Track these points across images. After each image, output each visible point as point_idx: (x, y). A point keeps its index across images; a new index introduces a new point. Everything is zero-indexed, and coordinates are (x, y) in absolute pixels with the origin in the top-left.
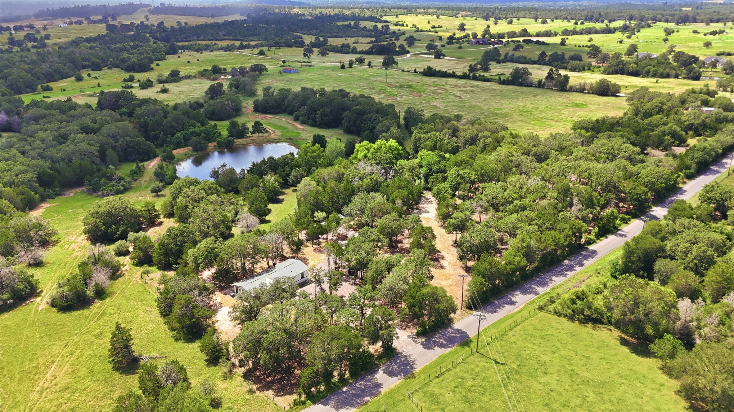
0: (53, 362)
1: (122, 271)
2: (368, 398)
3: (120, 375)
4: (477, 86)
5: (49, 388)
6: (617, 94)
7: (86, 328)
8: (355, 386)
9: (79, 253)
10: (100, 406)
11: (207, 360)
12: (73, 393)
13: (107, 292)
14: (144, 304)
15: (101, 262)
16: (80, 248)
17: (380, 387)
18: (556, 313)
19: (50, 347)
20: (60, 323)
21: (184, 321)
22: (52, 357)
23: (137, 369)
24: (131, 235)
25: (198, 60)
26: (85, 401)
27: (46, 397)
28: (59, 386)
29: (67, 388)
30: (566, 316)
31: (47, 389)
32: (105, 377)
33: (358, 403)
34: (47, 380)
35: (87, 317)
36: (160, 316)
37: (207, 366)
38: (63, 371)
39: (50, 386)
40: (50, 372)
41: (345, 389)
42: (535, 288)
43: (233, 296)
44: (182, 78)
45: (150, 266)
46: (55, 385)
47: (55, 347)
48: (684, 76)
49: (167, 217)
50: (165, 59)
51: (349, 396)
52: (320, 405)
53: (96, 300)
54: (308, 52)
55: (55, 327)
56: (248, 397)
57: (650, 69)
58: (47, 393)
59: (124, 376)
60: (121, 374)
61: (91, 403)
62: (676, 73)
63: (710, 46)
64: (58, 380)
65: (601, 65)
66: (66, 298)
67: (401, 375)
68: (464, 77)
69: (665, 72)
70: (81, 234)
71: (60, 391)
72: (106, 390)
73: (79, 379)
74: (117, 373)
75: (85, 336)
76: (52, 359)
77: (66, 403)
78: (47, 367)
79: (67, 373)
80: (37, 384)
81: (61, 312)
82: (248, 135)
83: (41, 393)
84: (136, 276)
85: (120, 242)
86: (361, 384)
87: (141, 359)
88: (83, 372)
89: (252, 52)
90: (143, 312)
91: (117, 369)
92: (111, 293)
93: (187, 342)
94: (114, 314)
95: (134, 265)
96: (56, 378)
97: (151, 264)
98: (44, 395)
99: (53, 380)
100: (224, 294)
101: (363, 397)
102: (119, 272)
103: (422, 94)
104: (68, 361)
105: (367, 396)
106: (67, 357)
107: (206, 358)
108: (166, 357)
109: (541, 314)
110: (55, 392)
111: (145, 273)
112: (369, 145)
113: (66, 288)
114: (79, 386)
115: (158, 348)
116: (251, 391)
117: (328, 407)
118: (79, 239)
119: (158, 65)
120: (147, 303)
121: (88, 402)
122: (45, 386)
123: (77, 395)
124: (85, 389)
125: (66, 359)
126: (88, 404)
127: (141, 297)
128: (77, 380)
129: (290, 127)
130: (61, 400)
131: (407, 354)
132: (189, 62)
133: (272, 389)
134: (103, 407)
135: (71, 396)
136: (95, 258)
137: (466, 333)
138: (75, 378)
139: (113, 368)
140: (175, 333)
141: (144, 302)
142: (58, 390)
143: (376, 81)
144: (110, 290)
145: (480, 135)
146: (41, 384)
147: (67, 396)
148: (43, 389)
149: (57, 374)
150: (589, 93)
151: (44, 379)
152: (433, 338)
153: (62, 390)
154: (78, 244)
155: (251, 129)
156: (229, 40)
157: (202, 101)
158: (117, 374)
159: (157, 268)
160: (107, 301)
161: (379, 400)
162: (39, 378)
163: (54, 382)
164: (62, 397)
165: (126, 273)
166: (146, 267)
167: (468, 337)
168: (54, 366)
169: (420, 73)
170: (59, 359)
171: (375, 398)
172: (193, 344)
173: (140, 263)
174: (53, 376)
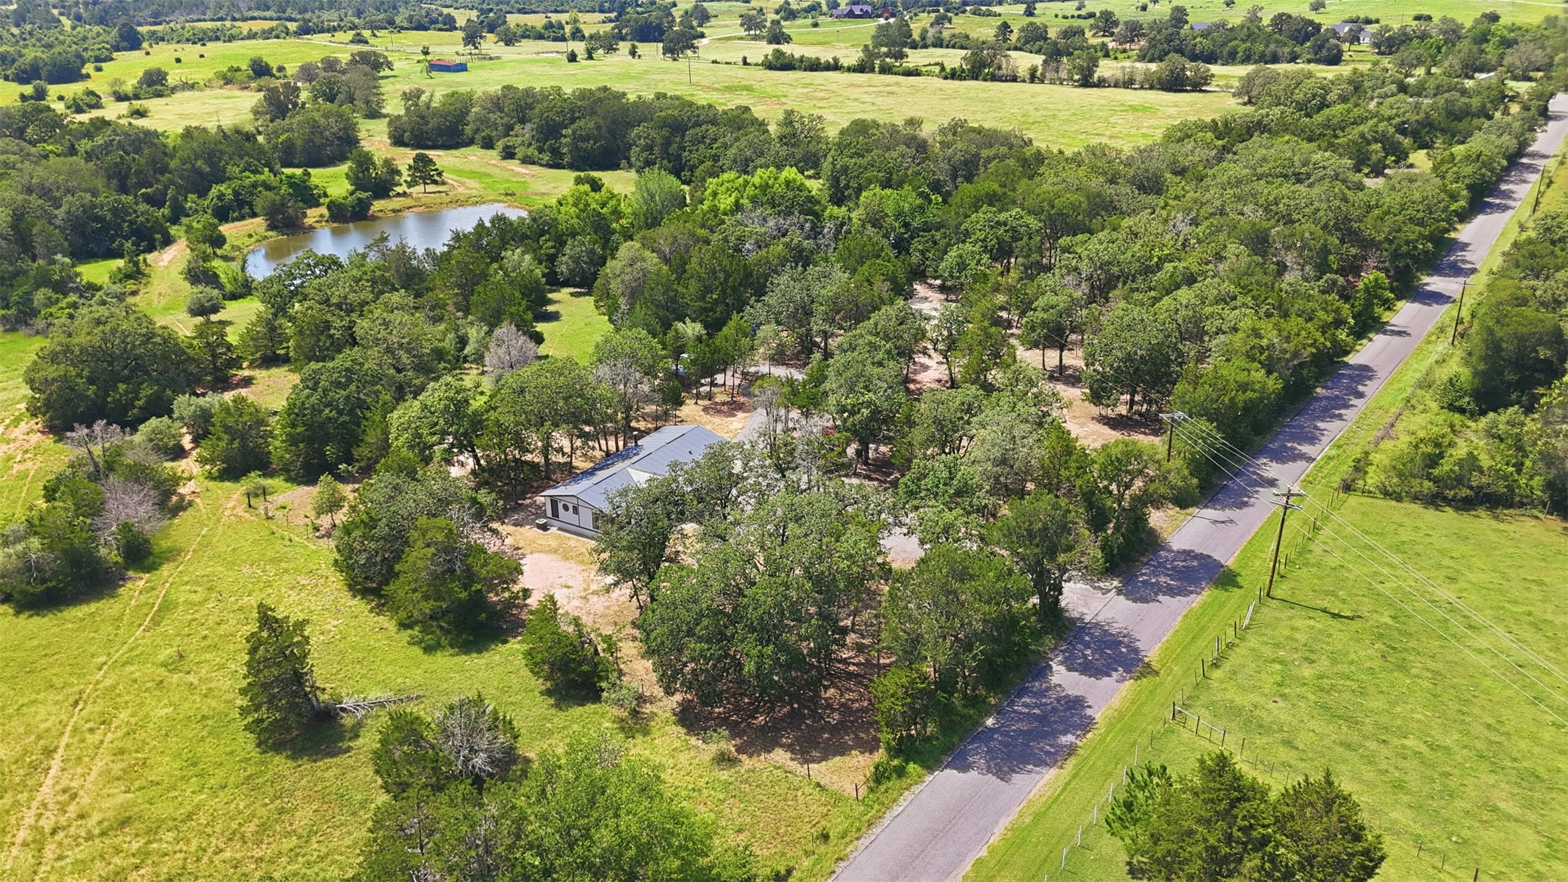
0: (49, 752)
1: (182, 497)
2: (1070, 738)
3: (290, 763)
4: (898, 84)
5: (64, 828)
6: (1204, 88)
7: (126, 647)
8: (1015, 712)
9: (29, 464)
10: (261, 859)
11: (549, 693)
12: (152, 832)
13: (156, 550)
14: (286, 571)
15: (120, 470)
16: (26, 452)
17: (1083, 707)
18: (1386, 494)
19: (25, 710)
20: (35, 642)
21: (450, 592)
22: (39, 737)
23: (342, 739)
24: (184, 404)
25: (202, 56)
26: (205, 850)
27: (60, 858)
28: (96, 817)
29: (125, 822)
30: (1415, 498)
31: (54, 832)
32: (243, 774)
33: (1048, 753)
34: (45, 805)
35: (120, 618)
36: (349, 595)
37: (557, 706)
38: (94, 774)
39: (63, 821)
40: (49, 782)
41: (990, 722)
42: (1295, 449)
43: (544, 527)
44: (174, 90)
45: (265, 476)
46: (82, 816)
47: (42, 710)
48: (1309, 56)
49: (259, 367)
50: (112, 59)
51: (1014, 738)
52: (947, 771)
53: (131, 573)
54: (472, 38)
55: (24, 654)
56: (724, 775)
57: (1237, 46)
58: (60, 844)
59: (306, 765)
60: (294, 758)
61: (227, 855)
62: (1293, 52)
63: (1322, 10)
64: (85, 800)
65: (1127, 46)
66: (39, 570)
67: (1116, 670)
68: (861, 68)
69: (1268, 52)
70: (17, 421)
71: (103, 834)
72: (263, 812)
73: (158, 790)
74: (278, 759)
75: (129, 668)
76: (42, 742)
77: (137, 867)
78: (34, 767)
79: (109, 778)
80: (13, 821)
81: (27, 614)
82: (399, 189)
83: (37, 844)
84: (231, 505)
85: (154, 422)
86: (1025, 705)
87: (343, 710)
88: (164, 767)
89: (333, 39)
90: (292, 588)
91: (278, 748)
92: (170, 550)
93: (467, 652)
94: (201, 603)
95: (210, 477)
96: (74, 796)
97: (266, 469)
98: (50, 851)
99: (68, 804)
100: (515, 525)
101: (1055, 734)
102: (174, 498)
103: (784, 100)
104: (102, 742)
105: (1065, 733)
106: (91, 730)
107: (543, 688)
108: (418, 697)
109: (1353, 500)
110: (87, 840)
111: (257, 496)
112: (741, 180)
113: (35, 542)
114: (163, 809)
115: (380, 677)
116: (724, 760)
117: (973, 774)
118: (18, 432)
119: (99, 69)
120: (292, 565)
121: (216, 853)
122: (47, 824)
123: (170, 836)
124: (189, 817)
125: (92, 739)
126: (217, 859)
127: (270, 554)
128: (153, 792)
129: (495, 171)
130: (117, 860)
131: (1100, 618)
132: (178, 60)
133: (782, 746)
134: (271, 861)
135: (149, 842)
136: (96, 465)
137: (1209, 557)
138: (140, 789)
139: (258, 745)
140: (416, 631)
141: (283, 565)
142: (97, 831)
143: (663, 80)
144: (165, 544)
145: (985, 153)
146: (29, 820)
147: (135, 846)
148: (42, 833)
149: (74, 784)
150: (1142, 88)
151: (34, 804)
152: (1137, 577)
153: (111, 828)
154: (17, 444)
155: (406, 176)
156: (265, 19)
157: (249, 128)
158: (280, 763)
159: (286, 481)
160: (166, 573)
161: (1103, 740)
162: (16, 804)
163: (73, 809)
164: (118, 851)
165: (198, 500)
166: (254, 479)
167: (1222, 566)
168: (56, 763)
169: (756, 65)
170: (65, 740)
171: (1089, 735)
172: (486, 655)
173: (232, 471)
174: (64, 791)
